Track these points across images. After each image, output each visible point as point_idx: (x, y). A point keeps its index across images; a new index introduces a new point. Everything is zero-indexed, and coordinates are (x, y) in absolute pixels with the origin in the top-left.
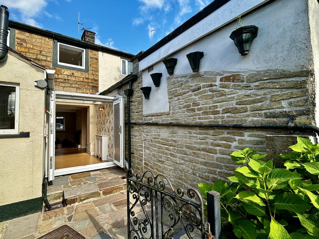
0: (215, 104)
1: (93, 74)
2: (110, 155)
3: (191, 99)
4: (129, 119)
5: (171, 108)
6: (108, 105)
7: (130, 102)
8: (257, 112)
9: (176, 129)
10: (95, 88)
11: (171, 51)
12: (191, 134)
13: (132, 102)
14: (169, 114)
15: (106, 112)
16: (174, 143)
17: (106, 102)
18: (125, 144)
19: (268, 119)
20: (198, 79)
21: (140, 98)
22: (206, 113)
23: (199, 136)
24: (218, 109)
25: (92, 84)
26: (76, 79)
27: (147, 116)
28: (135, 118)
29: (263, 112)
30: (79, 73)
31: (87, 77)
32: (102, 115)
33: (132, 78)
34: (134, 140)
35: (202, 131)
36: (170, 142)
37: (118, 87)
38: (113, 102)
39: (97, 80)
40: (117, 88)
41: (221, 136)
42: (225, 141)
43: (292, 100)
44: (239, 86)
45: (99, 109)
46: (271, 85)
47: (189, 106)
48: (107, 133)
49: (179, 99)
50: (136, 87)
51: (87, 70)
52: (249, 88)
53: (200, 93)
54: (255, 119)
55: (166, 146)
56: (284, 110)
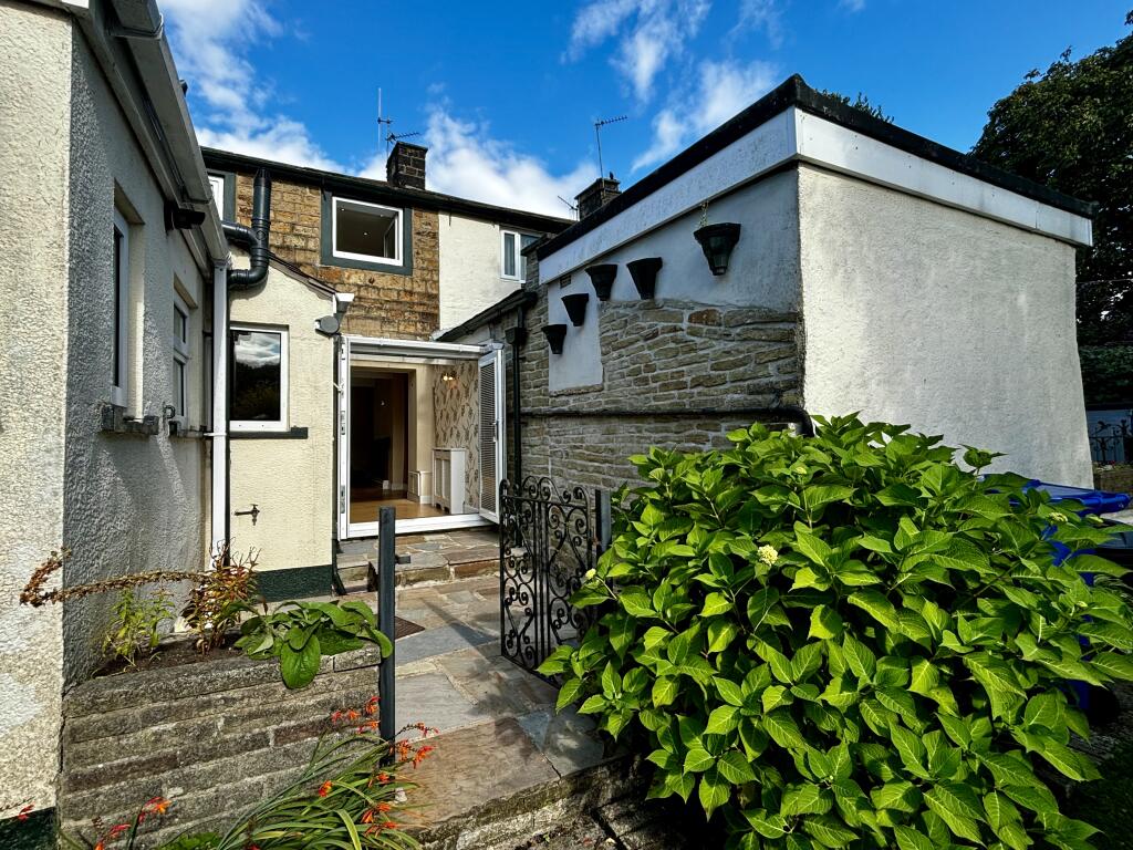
0: (681, 369)
1: (423, 280)
2: (471, 500)
3: (643, 356)
4: (517, 405)
5: (607, 374)
6: (467, 366)
7: (519, 359)
8: (738, 384)
9: (615, 423)
10: (431, 318)
11: (604, 248)
12: (640, 432)
13: (524, 359)
14: (602, 389)
15: (460, 387)
16: (609, 455)
17: (461, 359)
18: (509, 468)
19: (752, 397)
20: (653, 313)
21: (543, 351)
22: (665, 387)
23: (653, 435)
24: (684, 379)
25: (421, 309)
26: (378, 294)
27: (558, 396)
28: (531, 401)
29: (746, 383)
30: (388, 277)
31: (408, 288)
32: (448, 394)
33: (524, 300)
34: (528, 455)
35: (658, 425)
36: (604, 454)
37: (490, 320)
38: (477, 360)
39: (436, 297)
40: (489, 323)
41: (687, 433)
42: (693, 442)
43: (780, 362)
44: (715, 332)
45: (442, 377)
46: (756, 334)
47: (638, 371)
48: (464, 443)
49: (620, 356)
50: (534, 322)
51: (407, 269)
52: (730, 338)
53: (656, 344)
54: (736, 396)
55: (596, 464)
56: (771, 379)
